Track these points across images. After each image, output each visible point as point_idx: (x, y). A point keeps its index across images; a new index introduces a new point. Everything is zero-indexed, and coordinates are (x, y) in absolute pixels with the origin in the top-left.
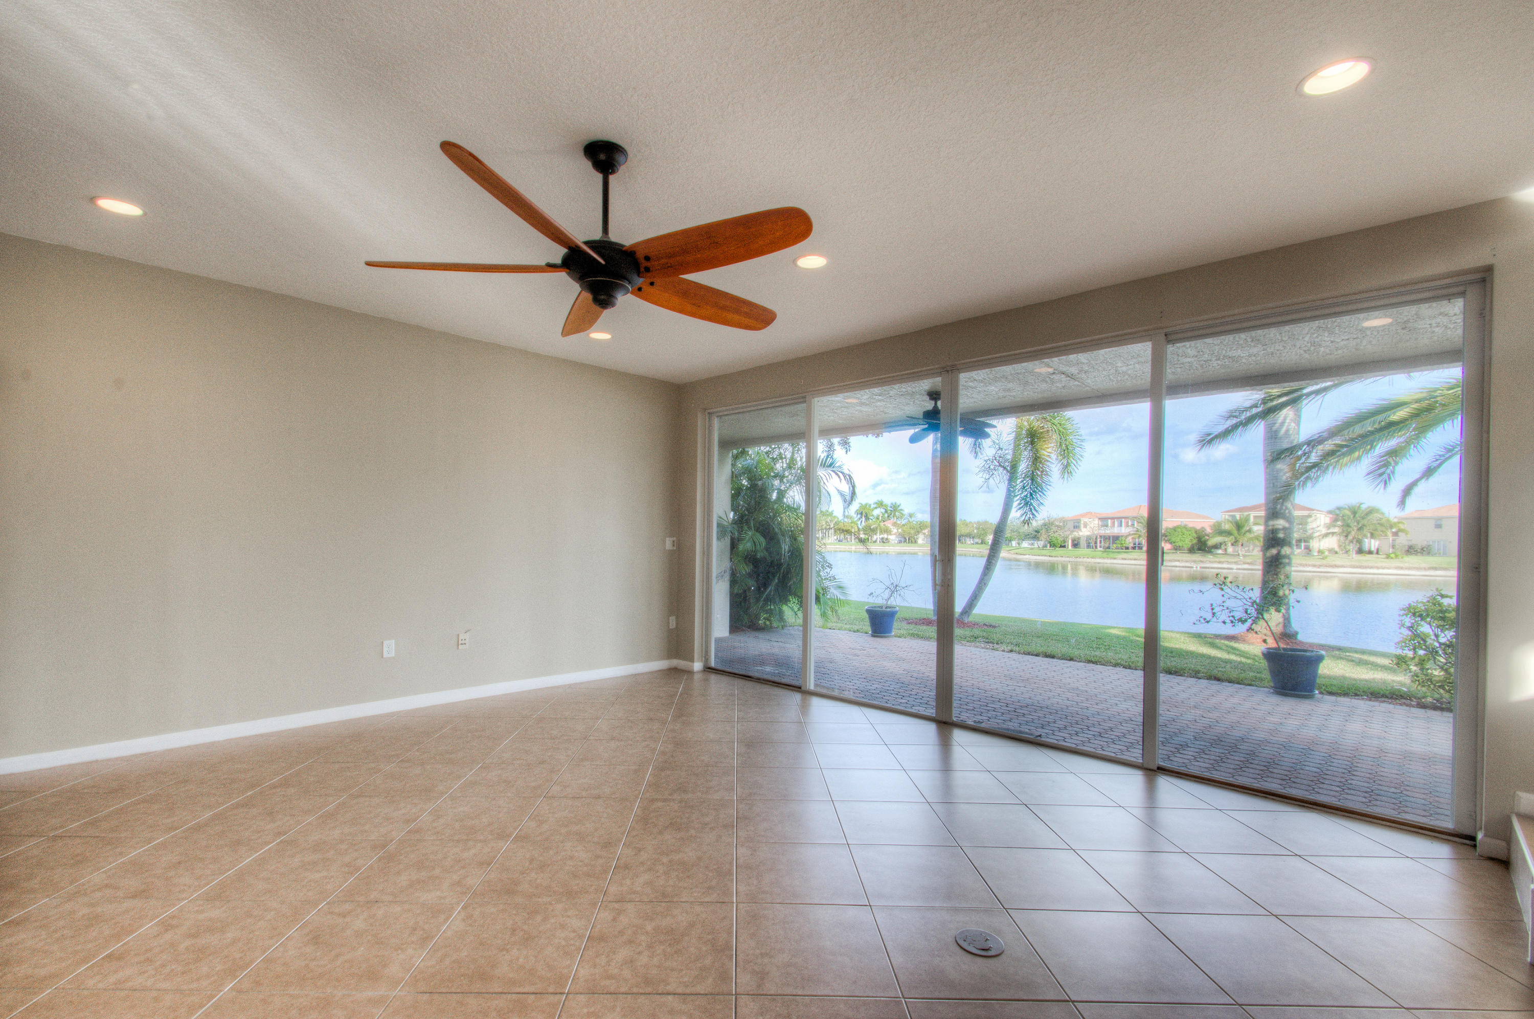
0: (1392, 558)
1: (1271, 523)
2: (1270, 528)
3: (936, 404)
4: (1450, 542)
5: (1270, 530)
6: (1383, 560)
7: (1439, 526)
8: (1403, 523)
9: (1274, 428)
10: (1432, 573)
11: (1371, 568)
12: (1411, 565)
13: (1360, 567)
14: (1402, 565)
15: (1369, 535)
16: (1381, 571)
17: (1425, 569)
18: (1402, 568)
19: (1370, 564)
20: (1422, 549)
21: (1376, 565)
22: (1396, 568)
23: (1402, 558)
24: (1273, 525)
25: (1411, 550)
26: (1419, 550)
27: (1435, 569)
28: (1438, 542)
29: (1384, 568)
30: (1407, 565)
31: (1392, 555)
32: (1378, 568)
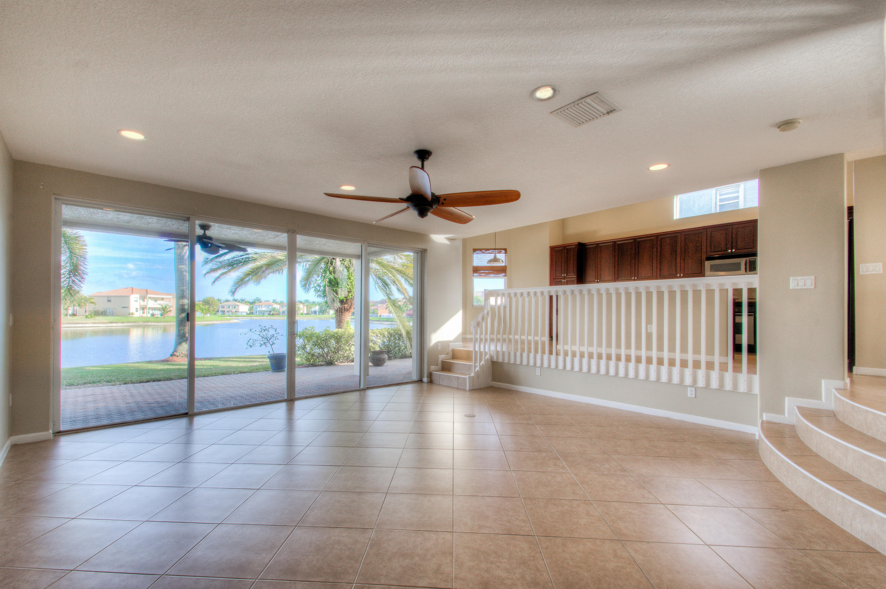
0: (89, 318)
1: (181, 301)
2: (181, 303)
3: (205, 232)
4: (115, 309)
5: (181, 305)
6: (85, 319)
7: (109, 301)
8: (93, 299)
9: (182, 255)
10: (110, 325)
11: (79, 323)
12: (100, 322)
13: (73, 323)
14: (95, 321)
15: (77, 305)
16: (85, 325)
17: (107, 323)
18: (95, 323)
19: (79, 322)
20: (102, 313)
21: (82, 322)
22: (93, 323)
23: (94, 318)
24: (183, 302)
25: (97, 313)
26: (100, 313)
27: (112, 323)
28: (109, 309)
29: (86, 324)
30: (98, 321)
31: (89, 316)
32: (83, 324)
